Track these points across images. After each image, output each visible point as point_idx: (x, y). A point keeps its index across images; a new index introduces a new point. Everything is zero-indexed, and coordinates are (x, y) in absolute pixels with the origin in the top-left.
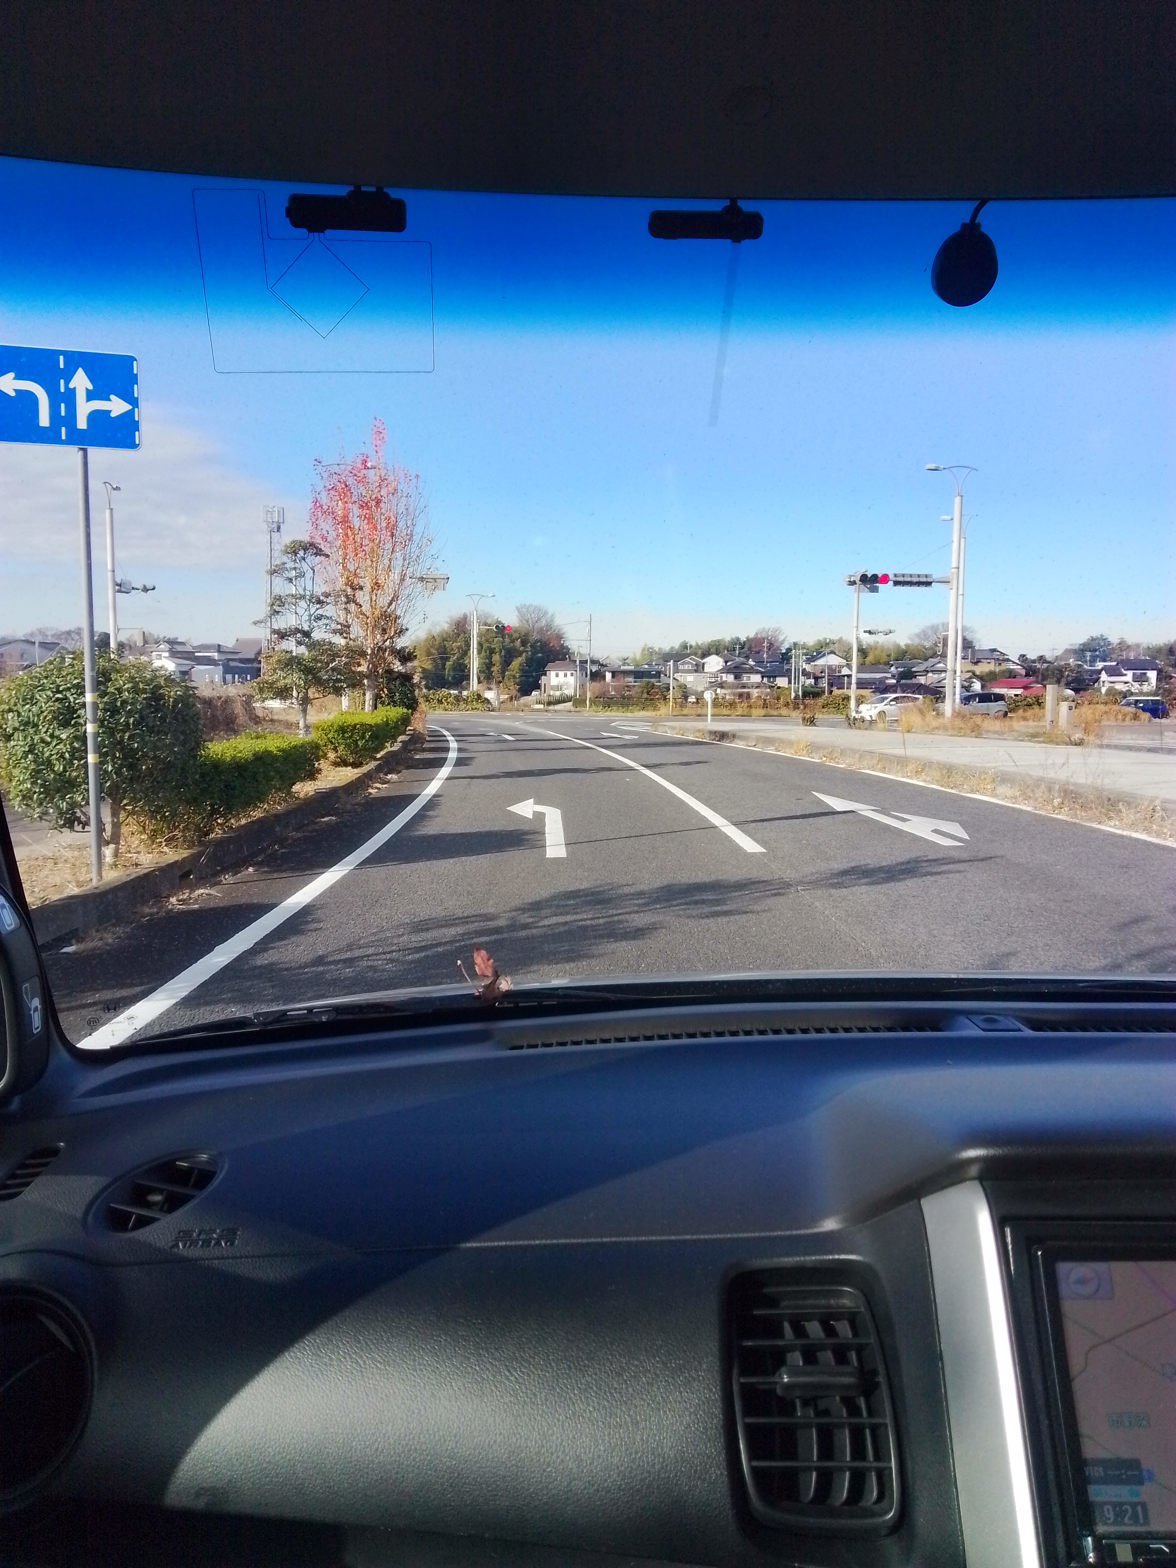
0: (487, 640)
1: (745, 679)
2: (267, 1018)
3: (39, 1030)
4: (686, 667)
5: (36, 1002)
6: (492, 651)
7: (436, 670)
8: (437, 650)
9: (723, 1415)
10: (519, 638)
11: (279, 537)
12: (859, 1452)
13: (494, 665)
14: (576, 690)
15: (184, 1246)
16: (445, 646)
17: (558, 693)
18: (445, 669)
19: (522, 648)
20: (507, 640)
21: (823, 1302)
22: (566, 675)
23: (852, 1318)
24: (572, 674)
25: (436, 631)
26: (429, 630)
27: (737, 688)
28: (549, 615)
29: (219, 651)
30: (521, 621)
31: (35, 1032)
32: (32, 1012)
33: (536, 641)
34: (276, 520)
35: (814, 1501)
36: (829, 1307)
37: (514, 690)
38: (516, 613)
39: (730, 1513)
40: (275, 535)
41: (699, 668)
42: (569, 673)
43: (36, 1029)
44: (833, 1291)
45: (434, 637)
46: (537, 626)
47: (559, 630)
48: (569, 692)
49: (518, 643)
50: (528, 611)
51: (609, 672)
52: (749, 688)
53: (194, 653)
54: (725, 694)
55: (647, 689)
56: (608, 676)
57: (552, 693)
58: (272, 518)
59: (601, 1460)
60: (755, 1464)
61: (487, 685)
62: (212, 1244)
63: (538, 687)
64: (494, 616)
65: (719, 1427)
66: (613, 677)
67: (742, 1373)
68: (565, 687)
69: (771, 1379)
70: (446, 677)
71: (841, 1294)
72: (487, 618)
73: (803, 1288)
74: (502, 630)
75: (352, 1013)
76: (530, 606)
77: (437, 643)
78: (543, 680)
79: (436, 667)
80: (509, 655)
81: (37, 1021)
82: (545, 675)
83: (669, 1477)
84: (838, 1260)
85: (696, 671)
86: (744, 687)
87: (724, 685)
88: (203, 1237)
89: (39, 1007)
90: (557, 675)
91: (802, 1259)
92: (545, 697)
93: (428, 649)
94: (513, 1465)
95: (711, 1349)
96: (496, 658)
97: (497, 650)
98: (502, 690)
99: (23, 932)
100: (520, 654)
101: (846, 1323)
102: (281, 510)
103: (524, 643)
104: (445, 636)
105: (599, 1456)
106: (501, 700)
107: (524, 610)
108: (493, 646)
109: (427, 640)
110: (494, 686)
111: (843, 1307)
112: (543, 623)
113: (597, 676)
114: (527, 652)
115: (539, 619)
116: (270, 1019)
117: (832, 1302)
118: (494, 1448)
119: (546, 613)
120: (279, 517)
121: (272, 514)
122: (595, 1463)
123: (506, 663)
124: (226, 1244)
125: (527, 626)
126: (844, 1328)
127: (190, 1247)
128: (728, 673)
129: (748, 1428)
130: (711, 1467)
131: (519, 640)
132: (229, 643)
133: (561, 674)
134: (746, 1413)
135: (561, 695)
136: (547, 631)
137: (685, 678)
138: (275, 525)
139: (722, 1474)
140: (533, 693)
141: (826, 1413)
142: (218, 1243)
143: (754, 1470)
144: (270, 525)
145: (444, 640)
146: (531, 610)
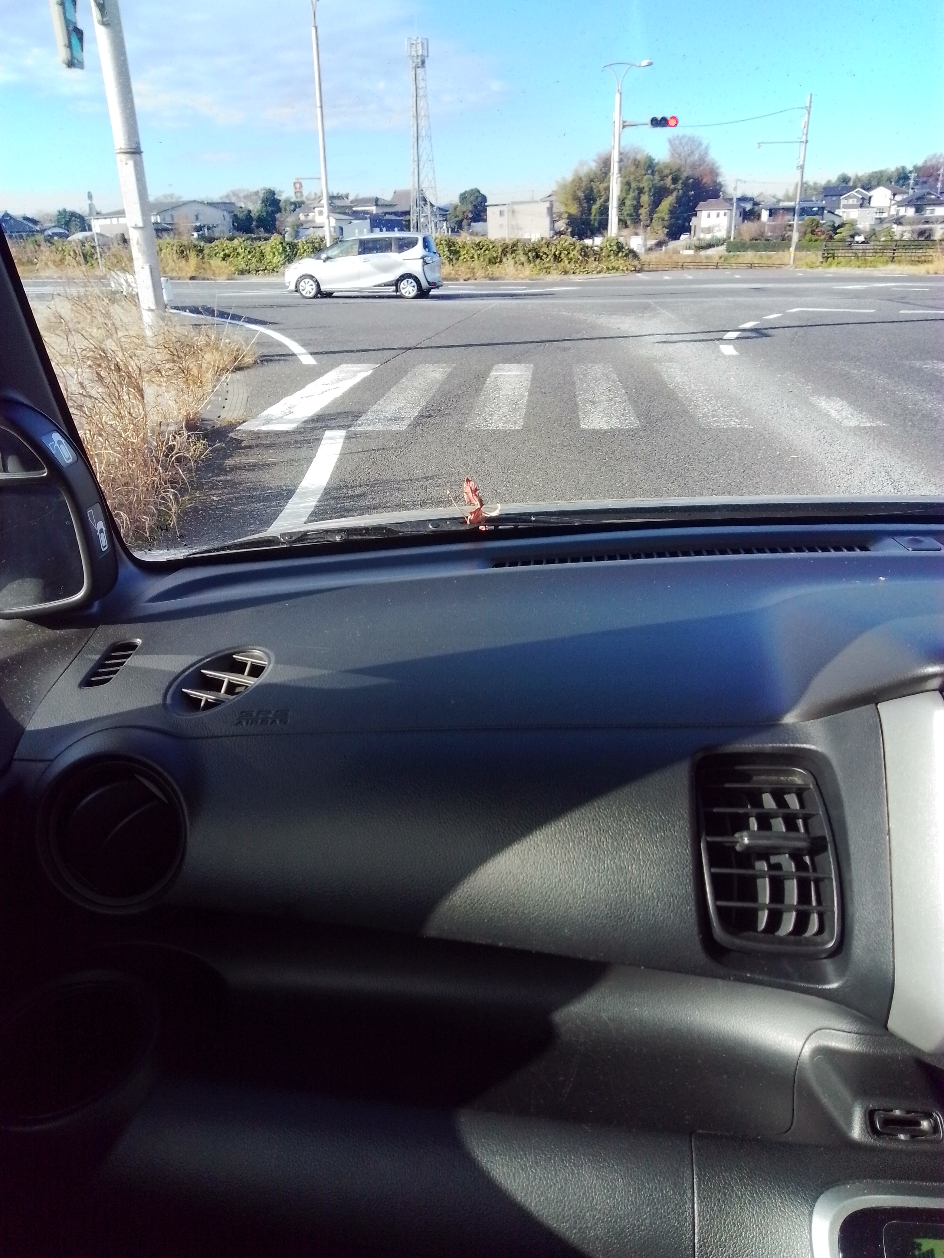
0: (635, 179)
1: (928, 212)
2: (291, 537)
3: (106, 548)
4: (851, 202)
5: (100, 525)
6: (641, 191)
7: (582, 215)
8: (584, 192)
9: (693, 866)
10: (671, 174)
11: (423, 73)
12: (804, 897)
13: (642, 206)
14: (729, 232)
15: (247, 724)
16: (591, 188)
17: (708, 236)
18: (590, 214)
19: (672, 187)
20: (657, 177)
21: (775, 778)
22: (718, 216)
23: (800, 793)
24: (725, 214)
25: (584, 171)
26: (576, 171)
27: (918, 223)
28: (704, 146)
29: (377, 205)
30: (673, 155)
31: (103, 550)
32: (98, 533)
33: (688, 178)
34: (420, 53)
35: (765, 931)
36: (781, 783)
37: (662, 234)
38: (667, 146)
39: (697, 939)
40: (419, 71)
41: (865, 202)
42: (722, 213)
43: (104, 547)
44: (784, 770)
45: (580, 179)
46: (690, 160)
47: (713, 164)
48: (721, 234)
49: (669, 181)
50: (680, 144)
51: (766, 209)
52: (932, 223)
53: (352, 207)
54: (905, 231)
55: (812, 227)
56: (765, 215)
57: (702, 236)
58: (416, 51)
59: (591, 895)
60: (720, 903)
61: (634, 230)
62: (269, 722)
63: (688, 230)
64: (644, 151)
65: (689, 874)
66: (770, 215)
67: (708, 834)
68: (717, 229)
69: (730, 839)
70: (592, 223)
71: (793, 773)
72: (637, 153)
73: (758, 767)
74: (650, 166)
75: (361, 534)
76: (684, 137)
77: (584, 184)
78: (694, 221)
79: (582, 212)
80: (659, 194)
81: (103, 541)
82: (696, 215)
83: (647, 910)
84: (793, 748)
85: (861, 206)
86: (927, 222)
87: (902, 220)
88: (260, 716)
89: (104, 529)
90: (709, 216)
91: (761, 746)
92: (694, 241)
93: (575, 192)
94: (520, 896)
95: (683, 815)
96: (645, 199)
97: (646, 189)
98: (649, 234)
99: (81, 464)
100: (672, 192)
101: (794, 795)
102: (425, 42)
103: (675, 180)
104: (592, 177)
105: (590, 893)
106: (648, 246)
107: (677, 142)
108: (641, 185)
109: (573, 181)
110: (641, 230)
111: (794, 784)
112: (696, 156)
113: (750, 215)
114: (678, 190)
115: (692, 152)
116: (294, 538)
117: (782, 778)
118: (506, 882)
119: (700, 144)
120: (423, 49)
121: (416, 47)
122: (587, 897)
123: (656, 203)
124: (280, 723)
125: (679, 161)
126: (793, 801)
127: (251, 724)
128: (907, 206)
129: (713, 876)
130: (682, 904)
131: (670, 177)
132: (387, 196)
133: (714, 213)
134: (711, 864)
135: (713, 237)
136: (700, 166)
137: (848, 214)
138: (419, 60)
139: (691, 909)
140: (682, 237)
141: (778, 867)
142: (274, 721)
143: (719, 909)
144: (415, 59)
145: (592, 181)
146: (685, 140)
